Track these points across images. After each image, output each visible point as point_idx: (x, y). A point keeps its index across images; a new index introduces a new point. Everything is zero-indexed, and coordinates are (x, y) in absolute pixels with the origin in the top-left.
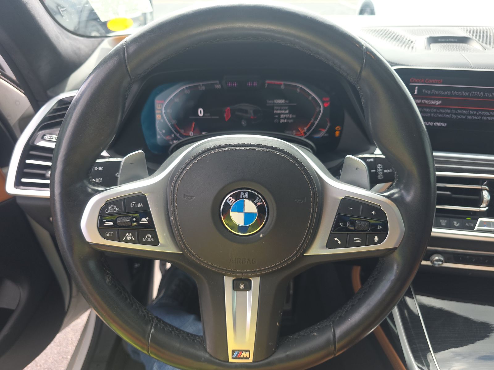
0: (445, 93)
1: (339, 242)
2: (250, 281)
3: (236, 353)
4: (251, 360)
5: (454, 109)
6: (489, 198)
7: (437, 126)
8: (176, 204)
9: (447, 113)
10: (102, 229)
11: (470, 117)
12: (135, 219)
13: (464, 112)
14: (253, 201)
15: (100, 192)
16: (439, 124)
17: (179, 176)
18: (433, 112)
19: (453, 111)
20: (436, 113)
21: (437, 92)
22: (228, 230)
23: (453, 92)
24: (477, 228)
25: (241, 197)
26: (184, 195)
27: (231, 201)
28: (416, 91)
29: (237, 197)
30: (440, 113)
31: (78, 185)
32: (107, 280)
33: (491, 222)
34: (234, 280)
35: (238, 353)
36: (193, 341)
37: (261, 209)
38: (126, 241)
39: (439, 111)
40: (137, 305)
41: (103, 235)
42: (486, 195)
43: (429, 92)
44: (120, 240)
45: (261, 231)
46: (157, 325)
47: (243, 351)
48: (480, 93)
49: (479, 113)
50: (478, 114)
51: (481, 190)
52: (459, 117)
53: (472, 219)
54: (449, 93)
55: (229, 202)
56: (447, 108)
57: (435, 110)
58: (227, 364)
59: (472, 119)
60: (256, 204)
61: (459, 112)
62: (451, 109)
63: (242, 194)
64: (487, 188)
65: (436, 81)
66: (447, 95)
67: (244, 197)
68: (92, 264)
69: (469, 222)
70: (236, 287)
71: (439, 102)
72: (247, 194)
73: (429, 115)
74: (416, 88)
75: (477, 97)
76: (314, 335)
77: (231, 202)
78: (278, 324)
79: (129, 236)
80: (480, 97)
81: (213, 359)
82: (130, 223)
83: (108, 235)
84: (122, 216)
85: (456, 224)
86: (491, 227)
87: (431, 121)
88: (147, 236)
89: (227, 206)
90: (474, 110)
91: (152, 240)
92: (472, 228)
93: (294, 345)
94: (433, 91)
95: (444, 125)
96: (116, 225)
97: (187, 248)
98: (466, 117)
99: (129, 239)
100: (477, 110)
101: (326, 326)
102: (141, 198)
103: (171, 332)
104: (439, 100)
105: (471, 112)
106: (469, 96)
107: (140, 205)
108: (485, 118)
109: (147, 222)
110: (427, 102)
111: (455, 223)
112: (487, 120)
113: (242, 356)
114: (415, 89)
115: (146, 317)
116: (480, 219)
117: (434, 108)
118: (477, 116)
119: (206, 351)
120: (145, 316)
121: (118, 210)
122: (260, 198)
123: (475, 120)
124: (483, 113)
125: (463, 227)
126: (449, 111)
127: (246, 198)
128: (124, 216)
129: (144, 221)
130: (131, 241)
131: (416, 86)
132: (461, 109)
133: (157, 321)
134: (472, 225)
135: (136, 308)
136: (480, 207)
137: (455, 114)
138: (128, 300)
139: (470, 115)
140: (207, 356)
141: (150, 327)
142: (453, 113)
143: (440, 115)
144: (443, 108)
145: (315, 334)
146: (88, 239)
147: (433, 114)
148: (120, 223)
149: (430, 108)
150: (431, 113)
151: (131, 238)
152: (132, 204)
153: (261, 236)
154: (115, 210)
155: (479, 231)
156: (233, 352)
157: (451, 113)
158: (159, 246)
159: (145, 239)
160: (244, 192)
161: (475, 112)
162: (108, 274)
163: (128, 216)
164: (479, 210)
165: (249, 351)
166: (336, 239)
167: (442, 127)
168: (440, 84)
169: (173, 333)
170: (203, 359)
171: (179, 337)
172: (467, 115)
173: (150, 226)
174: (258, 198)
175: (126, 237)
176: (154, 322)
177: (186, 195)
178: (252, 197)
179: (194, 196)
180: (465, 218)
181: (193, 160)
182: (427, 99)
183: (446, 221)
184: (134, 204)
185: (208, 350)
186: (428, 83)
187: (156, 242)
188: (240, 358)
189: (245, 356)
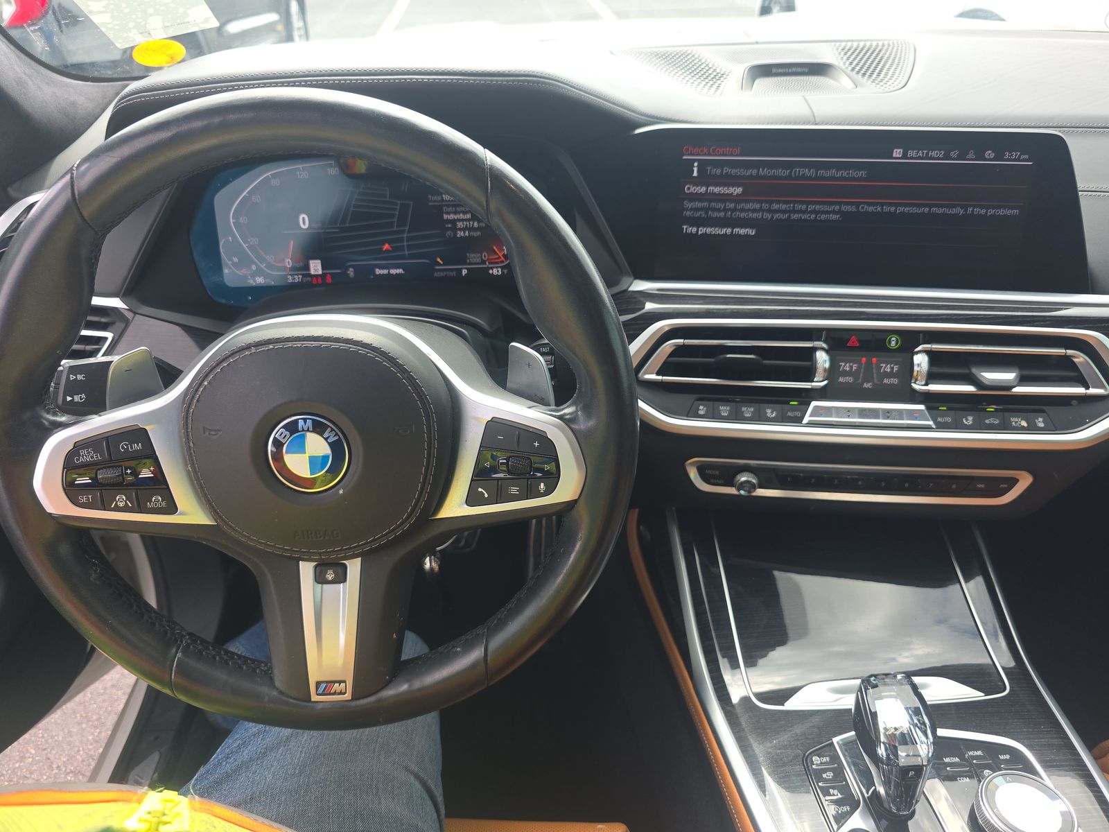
0: (747, 172)
1: (486, 496)
2: (345, 567)
3: (323, 686)
4: (348, 696)
5: (766, 202)
6: (827, 365)
7: (739, 236)
8: (191, 444)
9: (754, 211)
10: (71, 490)
11: (796, 216)
12: (129, 471)
13: (784, 207)
14: (322, 435)
15: (64, 426)
16: (742, 231)
17: (193, 397)
18: (730, 209)
19: (765, 206)
20: (735, 210)
21: (734, 171)
22: (285, 484)
23: (761, 169)
24: (806, 419)
25: (300, 429)
26: (204, 428)
27: (283, 436)
28: (695, 169)
29: (292, 428)
30: (742, 210)
31: (28, 415)
32: (93, 575)
33: (833, 407)
34: (316, 567)
35: (326, 686)
36: (254, 670)
37: (336, 447)
38: (117, 509)
39: (740, 206)
40: (153, 615)
41: (75, 502)
42: (822, 359)
43: (718, 171)
44: (105, 508)
45: (341, 484)
46: (188, 645)
47: (334, 682)
48: (809, 171)
49: (811, 207)
50: (809, 209)
51: (815, 349)
52: (776, 216)
53: (800, 404)
54: (755, 172)
55: (280, 439)
56: (754, 201)
57: (732, 205)
58: (310, 704)
59: (800, 220)
60: (326, 439)
61: (775, 206)
62: (761, 202)
63: (301, 423)
64: (825, 346)
65: (729, 151)
66: (751, 177)
67: (306, 429)
68: (65, 549)
69: (794, 409)
70: (320, 579)
71: (739, 190)
72: (309, 423)
73: (722, 214)
74: (696, 164)
75: (804, 177)
76: (456, 652)
77: (284, 438)
78: (395, 636)
79: (121, 500)
80: (809, 178)
81: (284, 698)
82: (121, 478)
83: (83, 499)
84: (105, 468)
85: (770, 413)
86: (831, 417)
87: (727, 226)
88: (154, 499)
89: (278, 444)
90: (802, 203)
91: (164, 504)
92: (798, 420)
93: (423, 670)
94: (726, 170)
95: (752, 232)
96: (95, 484)
97: (220, 517)
98: (789, 217)
99: (121, 504)
100: (808, 203)
101: (477, 635)
102: (137, 434)
103: (214, 657)
104: (738, 185)
105: (798, 207)
106: (789, 177)
107: (137, 447)
108: (823, 217)
109: (152, 475)
110: (717, 190)
111: (769, 411)
112: (827, 221)
113: (333, 691)
114: (694, 166)
115: (169, 634)
116: (814, 404)
117: (731, 201)
118: (809, 213)
119: (273, 685)
120: (166, 632)
121: (97, 457)
122: (332, 430)
123: (805, 220)
124: (818, 207)
125: (783, 419)
126: (758, 206)
127: (308, 430)
128: (109, 467)
129: (146, 473)
130: (125, 509)
131: (695, 160)
132: (778, 202)
133: (189, 641)
134: (798, 414)
135: (150, 621)
136: (813, 381)
137: (769, 211)
138: (135, 607)
139: (795, 212)
140: (275, 693)
141: (174, 650)
142: (765, 210)
143: (743, 215)
144: (748, 201)
145: (459, 649)
146: (49, 508)
147: (730, 213)
148: (102, 478)
149: (724, 201)
150: (725, 210)
151: (126, 503)
152: (123, 446)
153: (341, 492)
154: (92, 457)
155: (811, 424)
156: (318, 684)
157: (760, 210)
158: (178, 514)
159: (150, 504)
160: (305, 420)
161: (804, 207)
162: (94, 564)
163: (116, 466)
164: (810, 387)
165: (344, 682)
166: (480, 490)
167: (747, 236)
168: (737, 155)
169: (217, 658)
170: (267, 698)
171: (228, 664)
172: (790, 212)
173: (159, 482)
174: (329, 429)
175: (117, 502)
176: (184, 642)
177: (207, 429)
178: (319, 429)
179: (220, 430)
180: (788, 403)
181: (215, 367)
182: (716, 185)
183: (752, 409)
184: (125, 444)
185: (278, 684)
186: (716, 155)
187: (172, 508)
188: (330, 694)
189: (338, 691)
